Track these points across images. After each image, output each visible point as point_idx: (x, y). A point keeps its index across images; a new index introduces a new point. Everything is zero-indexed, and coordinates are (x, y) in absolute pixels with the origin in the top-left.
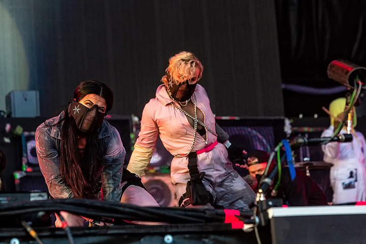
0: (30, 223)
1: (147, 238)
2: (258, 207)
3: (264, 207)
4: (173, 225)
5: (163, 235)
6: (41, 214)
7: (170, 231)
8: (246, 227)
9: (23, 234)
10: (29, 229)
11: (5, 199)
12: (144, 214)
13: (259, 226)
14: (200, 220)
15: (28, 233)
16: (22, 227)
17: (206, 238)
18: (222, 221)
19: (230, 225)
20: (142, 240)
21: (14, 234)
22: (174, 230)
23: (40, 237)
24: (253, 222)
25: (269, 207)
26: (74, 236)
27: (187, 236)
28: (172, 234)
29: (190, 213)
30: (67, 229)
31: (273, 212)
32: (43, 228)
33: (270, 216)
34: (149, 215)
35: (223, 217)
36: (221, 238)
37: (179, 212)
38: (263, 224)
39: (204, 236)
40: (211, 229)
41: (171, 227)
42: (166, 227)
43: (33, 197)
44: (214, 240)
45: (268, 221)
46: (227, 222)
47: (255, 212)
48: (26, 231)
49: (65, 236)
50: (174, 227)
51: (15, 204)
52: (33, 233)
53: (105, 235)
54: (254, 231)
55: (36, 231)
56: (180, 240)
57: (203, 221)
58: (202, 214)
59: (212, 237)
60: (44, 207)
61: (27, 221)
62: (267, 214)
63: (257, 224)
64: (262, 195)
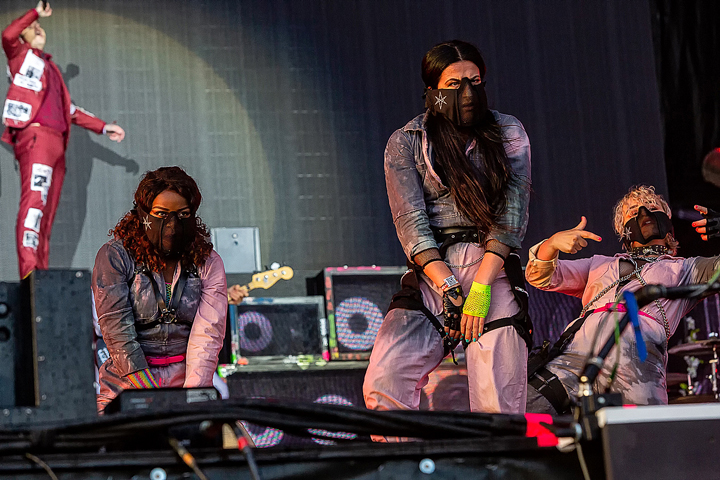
0: (187, 442)
1: (390, 465)
2: (580, 407)
3: (591, 408)
4: (434, 441)
5: (418, 459)
6: (205, 425)
7: (429, 452)
8: (563, 443)
9: (172, 460)
10: (181, 452)
11: (143, 400)
13: (583, 441)
14: (483, 433)
15: (180, 459)
16: (170, 448)
17: (494, 463)
18: (522, 433)
19: (535, 439)
20: (381, 468)
21: (156, 460)
22: (437, 450)
23: (202, 466)
24: (573, 435)
25: (600, 406)
26: (260, 463)
27: (460, 460)
28: (434, 457)
29: (465, 421)
30: (247, 451)
31: (607, 416)
32: (207, 450)
33: (602, 423)
34: (394, 426)
35: (523, 428)
36: (521, 463)
37: (445, 419)
38: (589, 436)
39: (490, 459)
40: (501, 448)
41: (431, 445)
42: (422, 446)
43: (192, 396)
44: (507, 466)
45: (598, 432)
46: (530, 434)
47: (576, 416)
48: (176, 455)
49: (244, 464)
50: (436, 444)
51: (158, 410)
52: (188, 459)
53: (316, 460)
54: (575, 450)
55: (193, 455)
56: (447, 467)
57: (489, 433)
58: (487, 422)
59: (504, 461)
60: (207, 412)
61: (180, 439)
62: (594, 420)
63: (578, 438)
64: (587, 386)
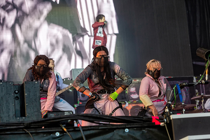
0: (65, 125)
1: (117, 130)
2: (166, 115)
3: (169, 115)
4: (128, 124)
5: (124, 128)
6: (69, 121)
7: (127, 127)
8: (162, 124)
9: (61, 130)
10: (63, 128)
11: (53, 115)
12: (115, 119)
13: (167, 123)
14: (141, 121)
15: (63, 130)
16: (60, 127)
17: (144, 129)
18: (151, 121)
19: (154, 123)
20: (115, 131)
21: (57, 130)
22: (129, 126)
23: (68, 131)
24: (164, 122)
25: (171, 114)
26: (83, 130)
27: (135, 129)
28: (128, 128)
29: (136, 118)
30: (80, 127)
31: (173, 117)
32: (70, 127)
33: (171, 119)
34: (118, 120)
35: (152, 120)
36: (151, 129)
37: (131, 118)
38: (168, 122)
39: (143, 128)
40: (146, 125)
41: (128, 125)
42: (125, 125)
43: (66, 113)
44: (147, 130)
45: (170, 121)
46: (153, 122)
47: (165, 117)
48: (62, 128)
49: (79, 130)
50: (129, 125)
51: (57, 117)
52: (65, 130)
53: (98, 129)
54: (165, 125)
55: (66, 128)
56: (132, 130)
57: (143, 122)
58: (142, 119)
59: (147, 129)
60: (70, 118)
61: (63, 124)
62: (170, 118)
63: (165, 122)
64: (167, 109)
